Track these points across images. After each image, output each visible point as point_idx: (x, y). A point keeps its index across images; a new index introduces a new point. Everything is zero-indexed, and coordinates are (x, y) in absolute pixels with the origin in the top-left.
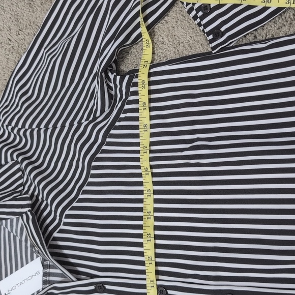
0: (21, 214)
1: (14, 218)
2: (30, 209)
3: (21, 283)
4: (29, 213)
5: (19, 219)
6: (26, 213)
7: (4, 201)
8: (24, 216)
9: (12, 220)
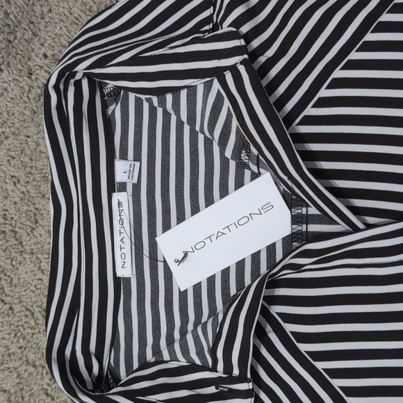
0: (218, 73)
1: (199, 83)
2: (246, 56)
3: (220, 234)
4: (242, 69)
5: (211, 86)
6: (233, 69)
7: (171, 48)
8: (229, 76)
9: (192, 90)
